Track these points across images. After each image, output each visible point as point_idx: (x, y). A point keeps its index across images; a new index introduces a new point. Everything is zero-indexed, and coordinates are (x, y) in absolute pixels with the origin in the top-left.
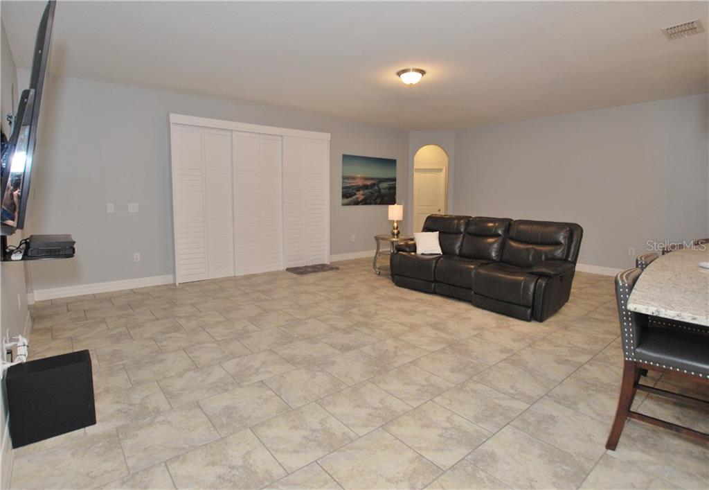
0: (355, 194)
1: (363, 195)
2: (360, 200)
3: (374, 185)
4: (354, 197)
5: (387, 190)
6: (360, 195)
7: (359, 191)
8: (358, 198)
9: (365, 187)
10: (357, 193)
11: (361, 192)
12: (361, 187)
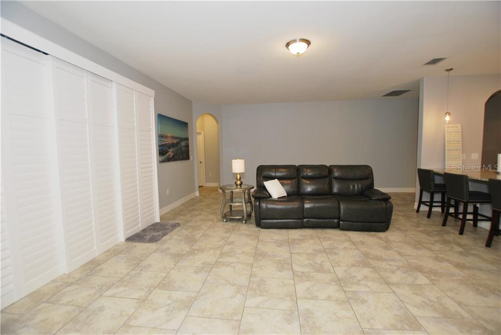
0: (168, 152)
1: (172, 152)
2: (171, 156)
3: (178, 143)
4: (168, 154)
5: (185, 148)
6: (170, 153)
7: (170, 148)
8: (169, 155)
9: (173, 145)
10: (169, 150)
11: (171, 150)
12: (171, 146)
